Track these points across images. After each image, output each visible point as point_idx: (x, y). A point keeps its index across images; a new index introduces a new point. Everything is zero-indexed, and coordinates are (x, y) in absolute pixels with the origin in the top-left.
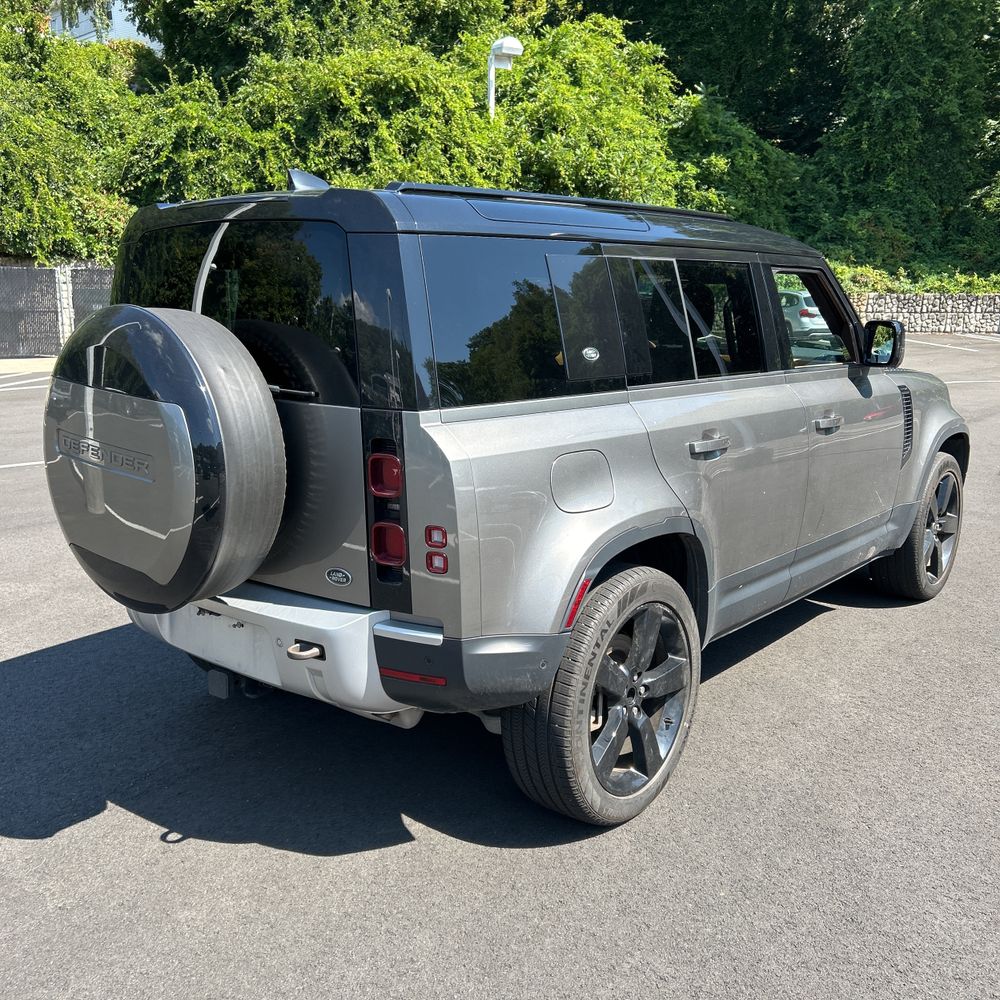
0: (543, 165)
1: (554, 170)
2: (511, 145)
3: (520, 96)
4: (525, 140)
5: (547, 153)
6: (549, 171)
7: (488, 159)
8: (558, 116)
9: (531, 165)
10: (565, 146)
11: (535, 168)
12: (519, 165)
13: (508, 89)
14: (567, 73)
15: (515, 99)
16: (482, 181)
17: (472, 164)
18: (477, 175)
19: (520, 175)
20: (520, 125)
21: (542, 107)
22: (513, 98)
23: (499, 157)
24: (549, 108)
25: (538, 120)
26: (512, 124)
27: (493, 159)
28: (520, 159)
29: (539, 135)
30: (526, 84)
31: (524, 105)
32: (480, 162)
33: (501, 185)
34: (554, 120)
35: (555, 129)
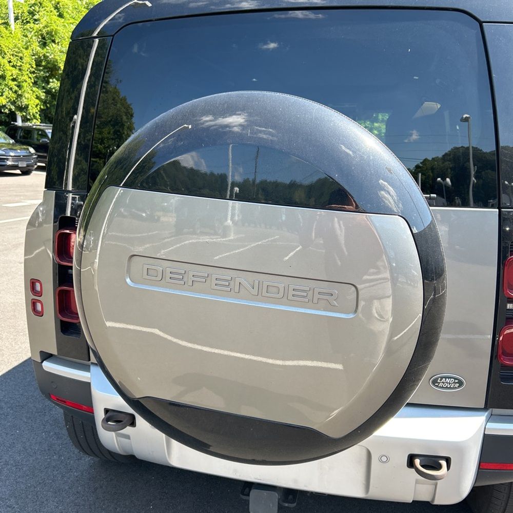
0: (48, 62)
1: (55, 65)
2: (27, 49)
3: (28, 20)
4: (36, 46)
5: (51, 55)
6: (52, 66)
7: (13, 55)
8: (56, 34)
9: (41, 61)
10: (61, 52)
11: (43, 64)
12: (33, 61)
13: (20, 15)
14: (55, 9)
15: (25, 21)
16: (11, 68)
17: (3, 58)
18: (8, 65)
19: (35, 67)
20: (32, 36)
21: (44, 27)
22: (23, 20)
23: (20, 55)
24: (48, 29)
25: (42, 35)
26: (26, 36)
27: (16, 56)
28: (34, 57)
29: (44, 45)
30: (32, 13)
31: (32, 25)
32: (8, 56)
33: (23, 72)
34: (53, 36)
35: (54, 41)
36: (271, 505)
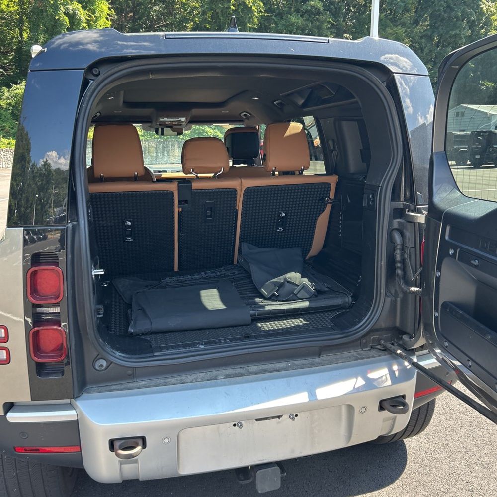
36: (276, 479)
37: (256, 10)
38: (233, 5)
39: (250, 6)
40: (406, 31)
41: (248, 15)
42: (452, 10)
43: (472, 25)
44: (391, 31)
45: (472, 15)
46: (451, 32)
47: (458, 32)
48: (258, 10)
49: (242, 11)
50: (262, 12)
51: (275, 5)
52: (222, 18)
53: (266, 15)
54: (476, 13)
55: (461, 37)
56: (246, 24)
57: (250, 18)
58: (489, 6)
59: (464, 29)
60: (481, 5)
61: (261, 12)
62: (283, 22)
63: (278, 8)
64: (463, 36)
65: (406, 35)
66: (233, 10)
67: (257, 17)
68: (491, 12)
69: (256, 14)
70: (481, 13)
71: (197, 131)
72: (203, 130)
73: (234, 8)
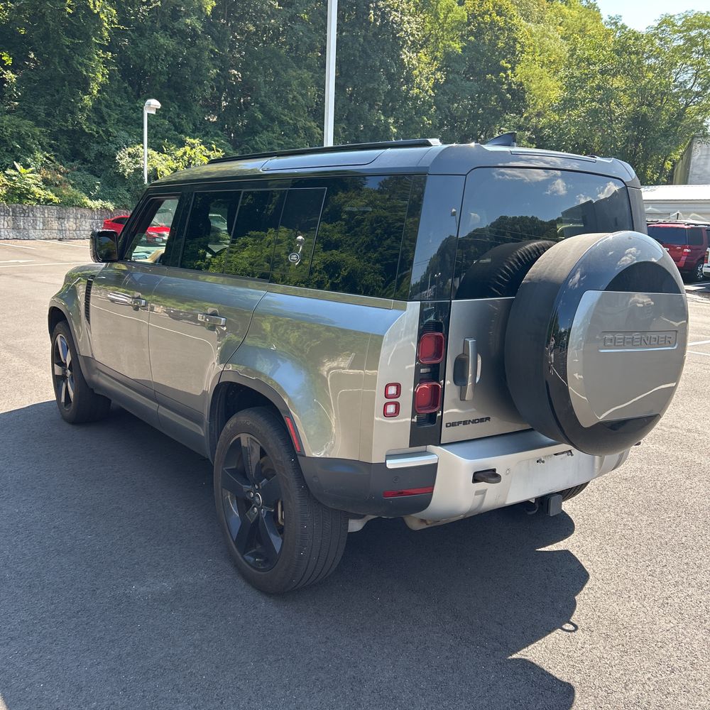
37: (105, 19)
38: (70, 6)
39: (96, 12)
40: (313, 77)
41: (94, 24)
42: (369, 56)
43: (391, 78)
44: (294, 74)
45: (392, 66)
46: (368, 85)
47: (377, 86)
48: (108, 19)
49: (85, 17)
50: (114, 24)
51: (133, 16)
52: (51, 23)
53: (121, 27)
54: (396, 64)
55: (380, 93)
56: (90, 37)
57: (96, 30)
58: (410, 58)
59: (383, 82)
60: (401, 55)
61: (112, 22)
62: (145, 42)
63: (136, 19)
64: (381, 91)
65: (313, 82)
66: (69, 13)
67: (107, 29)
68: (413, 65)
69: (105, 24)
70: (401, 65)
71: (18, 192)
72: (27, 190)
73: (71, 12)
